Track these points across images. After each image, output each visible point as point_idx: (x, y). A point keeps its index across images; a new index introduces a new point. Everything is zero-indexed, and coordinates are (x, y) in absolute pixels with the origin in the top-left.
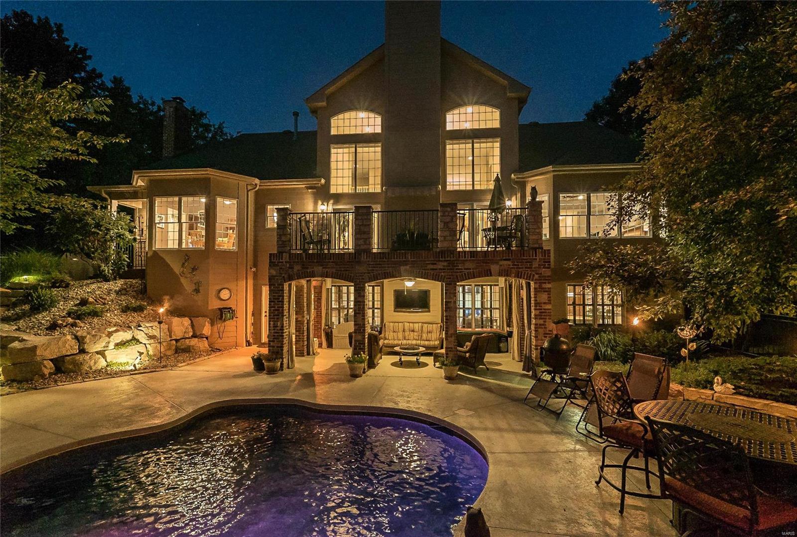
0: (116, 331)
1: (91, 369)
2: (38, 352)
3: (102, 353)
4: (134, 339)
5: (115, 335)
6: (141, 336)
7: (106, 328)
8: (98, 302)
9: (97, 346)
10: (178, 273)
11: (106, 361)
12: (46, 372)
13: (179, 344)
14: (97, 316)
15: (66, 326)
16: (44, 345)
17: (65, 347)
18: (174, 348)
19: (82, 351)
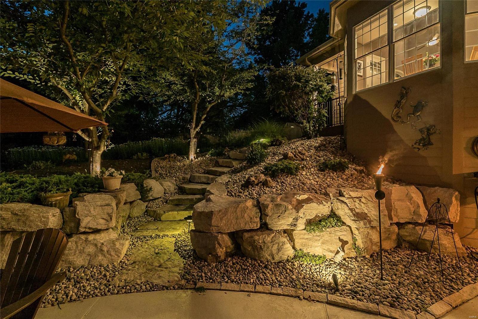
0: (308, 201)
1: (273, 259)
2: (214, 221)
3: (289, 233)
4: (333, 214)
5: (306, 206)
6: (343, 212)
7: (295, 194)
8: (297, 157)
9: (283, 222)
10: (388, 117)
11: (294, 248)
12: (221, 252)
13: (403, 232)
14: (292, 174)
15: (257, 185)
16: (220, 211)
17: (243, 217)
18: (394, 237)
19: (265, 227)
